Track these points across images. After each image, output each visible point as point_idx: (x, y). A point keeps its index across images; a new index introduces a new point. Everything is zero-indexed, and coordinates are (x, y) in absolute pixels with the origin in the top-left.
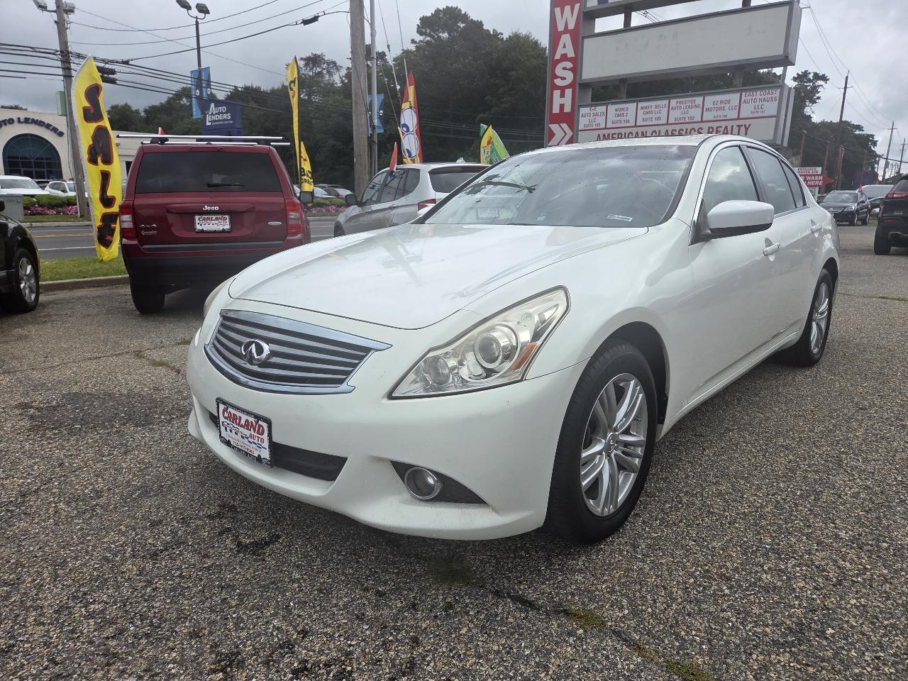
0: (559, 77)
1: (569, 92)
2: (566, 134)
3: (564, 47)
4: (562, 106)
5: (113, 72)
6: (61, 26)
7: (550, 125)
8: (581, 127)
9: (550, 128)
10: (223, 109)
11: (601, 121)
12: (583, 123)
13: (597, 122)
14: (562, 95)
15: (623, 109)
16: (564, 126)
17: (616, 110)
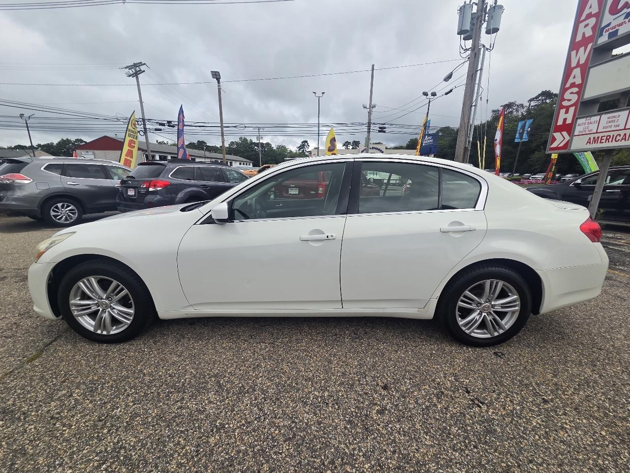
0: (566, 100)
1: (572, 110)
2: (564, 139)
3: (574, 77)
4: (565, 120)
5: (385, 128)
6: (370, 113)
7: (554, 134)
8: (576, 133)
9: (553, 135)
10: (430, 138)
11: (593, 128)
12: (578, 130)
13: (590, 128)
14: (567, 112)
15: (614, 117)
16: (565, 133)
17: (609, 118)
